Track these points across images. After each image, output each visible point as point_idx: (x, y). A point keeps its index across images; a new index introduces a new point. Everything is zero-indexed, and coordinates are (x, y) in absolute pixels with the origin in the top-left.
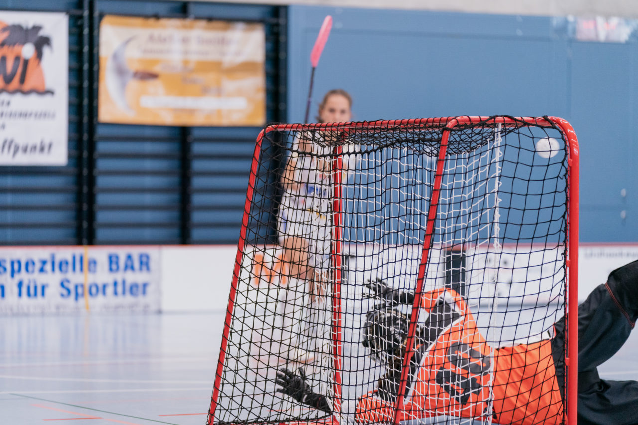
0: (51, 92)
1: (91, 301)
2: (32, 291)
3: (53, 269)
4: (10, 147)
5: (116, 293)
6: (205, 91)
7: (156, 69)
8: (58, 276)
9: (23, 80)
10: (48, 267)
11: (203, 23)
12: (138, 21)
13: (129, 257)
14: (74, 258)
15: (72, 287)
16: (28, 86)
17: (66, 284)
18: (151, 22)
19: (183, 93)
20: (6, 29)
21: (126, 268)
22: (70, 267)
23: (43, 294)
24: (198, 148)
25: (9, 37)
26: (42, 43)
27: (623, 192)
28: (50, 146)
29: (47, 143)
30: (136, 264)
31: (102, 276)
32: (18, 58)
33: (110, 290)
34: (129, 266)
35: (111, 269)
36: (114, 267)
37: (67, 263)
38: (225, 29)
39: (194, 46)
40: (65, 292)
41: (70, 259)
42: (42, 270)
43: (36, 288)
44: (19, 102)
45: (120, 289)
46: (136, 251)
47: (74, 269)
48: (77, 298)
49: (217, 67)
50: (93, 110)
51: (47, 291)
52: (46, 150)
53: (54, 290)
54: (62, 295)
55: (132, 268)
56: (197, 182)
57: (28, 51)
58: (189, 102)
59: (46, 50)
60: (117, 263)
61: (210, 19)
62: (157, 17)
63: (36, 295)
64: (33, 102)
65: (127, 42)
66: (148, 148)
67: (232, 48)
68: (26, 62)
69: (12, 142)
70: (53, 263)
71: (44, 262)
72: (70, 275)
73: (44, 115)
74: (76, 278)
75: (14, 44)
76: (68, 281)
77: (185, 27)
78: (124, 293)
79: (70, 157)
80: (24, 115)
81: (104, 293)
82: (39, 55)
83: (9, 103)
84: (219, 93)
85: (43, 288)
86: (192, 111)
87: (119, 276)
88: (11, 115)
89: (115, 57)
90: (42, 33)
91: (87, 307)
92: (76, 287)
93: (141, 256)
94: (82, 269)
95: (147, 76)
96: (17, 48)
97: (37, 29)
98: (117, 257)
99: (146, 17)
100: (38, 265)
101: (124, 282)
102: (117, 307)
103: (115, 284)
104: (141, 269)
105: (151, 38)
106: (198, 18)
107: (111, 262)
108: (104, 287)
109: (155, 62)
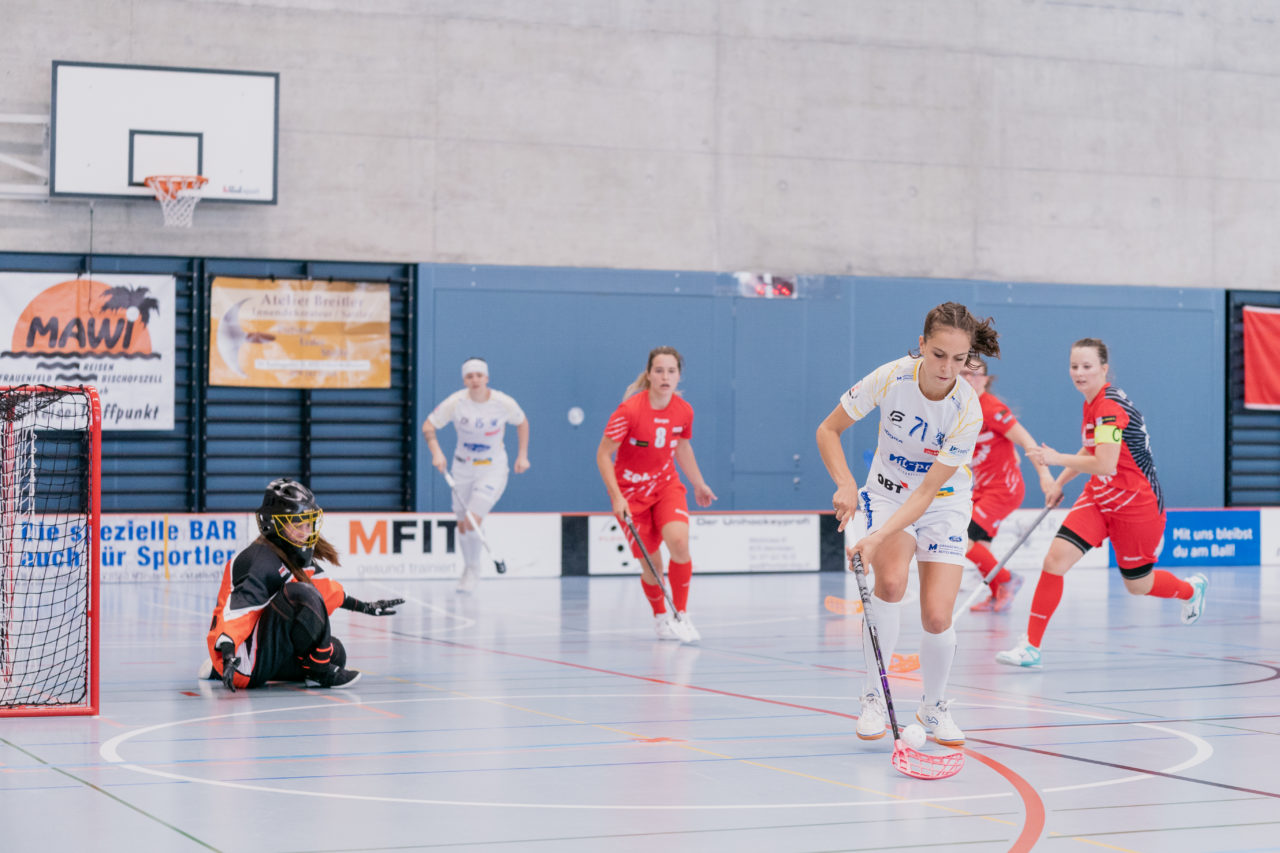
0: (158, 356)
1: (172, 569)
2: (108, 560)
3: (131, 537)
4: (112, 412)
5: (198, 561)
6: (326, 353)
7: (272, 331)
8: (136, 544)
9: (127, 344)
10: (125, 534)
11: (323, 284)
12: (254, 282)
13: (213, 523)
14: (153, 524)
15: (150, 554)
16: (132, 349)
17: (144, 551)
18: (267, 282)
19: (300, 356)
20: (108, 292)
21: (209, 535)
22: (149, 534)
23: (120, 563)
24: (317, 413)
25: (113, 299)
26: (147, 306)
27: (796, 457)
28: (156, 411)
29: (152, 407)
30: (221, 532)
31: (184, 543)
32: (121, 321)
33: (192, 558)
34: (213, 533)
35: (193, 537)
36: (197, 534)
37: (146, 530)
38: (347, 290)
39: (311, 307)
40: (144, 560)
41: (149, 527)
42: (118, 537)
43: (112, 555)
44: (122, 366)
45: (202, 557)
46: (220, 519)
47: (153, 537)
48: (156, 567)
49: (340, 329)
50: (204, 373)
51: (124, 559)
52: (152, 414)
53: (131, 558)
54: (140, 563)
55: (217, 536)
56: (316, 448)
57: (132, 314)
58: (307, 365)
59: (152, 313)
60: (200, 530)
61: (331, 280)
62: (272, 278)
63: (112, 563)
64: (138, 366)
65: (241, 304)
66: (266, 412)
67: (355, 309)
68: (131, 325)
69: (115, 405)
70: (131, 530)
71: (121, 529)
72: (149, 542)
73: (150, 379)
74: (155, 545)
75: (117, 308)
76: (147, 549)
77: (302, 288)
78: (207, 561)
79: (177, 421)
80: (128, 379)
81: (186, 562)
82: (145, 318)
83: (111, 367)
84: (343, 355)
85: (120, 555)
86: (311, 374)
87: (202, 544)
88: (114, 379)
89: (227, 318)
90: (147, 295)
91: (167, 575)
92: (156, 554)
93: (226, 523)
94: (161, 537)
95: (260, 338)
96: (120, 311)
97: (142, 291)
98: (200, 524)
99: (261, 278)
100: (115, 532)
101: (207, 549)
102: (199, 575)
103: (198, 551)
104: (226, 537)
105: (267, 299)
106: (316, 279)
107: (193, 530)
108: (186, 554)
109: (271, 324)
